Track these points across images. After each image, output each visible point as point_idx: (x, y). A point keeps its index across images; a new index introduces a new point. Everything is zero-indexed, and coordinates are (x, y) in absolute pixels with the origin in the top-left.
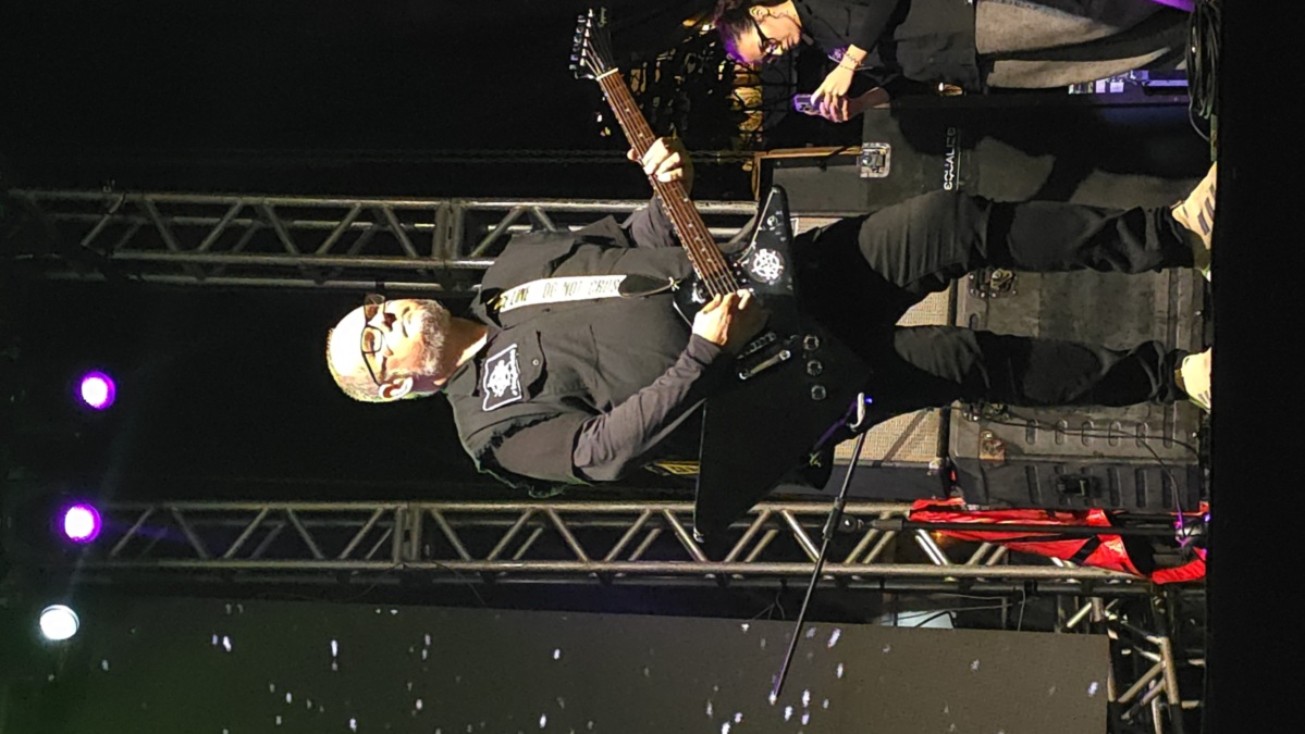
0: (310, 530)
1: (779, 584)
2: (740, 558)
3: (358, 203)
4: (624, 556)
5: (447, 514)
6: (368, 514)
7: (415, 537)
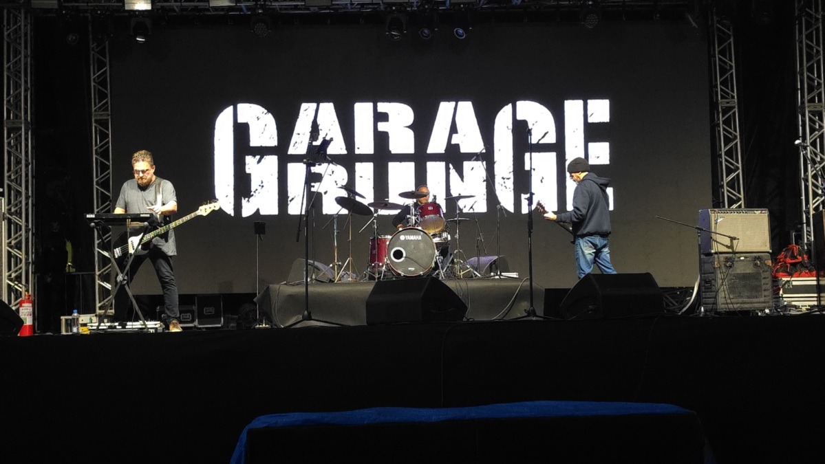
0: (727, 77)
1: (721, 201)
2: (728, 191)
3: (822, 81)
4: (726, 160)
5: (734, 113)
6: (733, 91)
7: (728, 105)
